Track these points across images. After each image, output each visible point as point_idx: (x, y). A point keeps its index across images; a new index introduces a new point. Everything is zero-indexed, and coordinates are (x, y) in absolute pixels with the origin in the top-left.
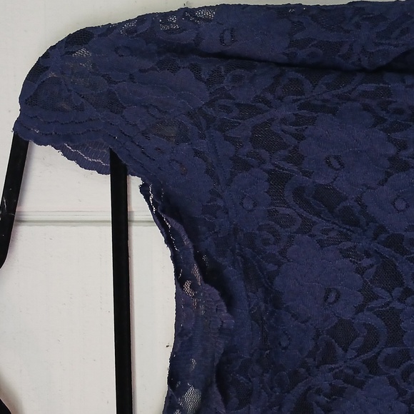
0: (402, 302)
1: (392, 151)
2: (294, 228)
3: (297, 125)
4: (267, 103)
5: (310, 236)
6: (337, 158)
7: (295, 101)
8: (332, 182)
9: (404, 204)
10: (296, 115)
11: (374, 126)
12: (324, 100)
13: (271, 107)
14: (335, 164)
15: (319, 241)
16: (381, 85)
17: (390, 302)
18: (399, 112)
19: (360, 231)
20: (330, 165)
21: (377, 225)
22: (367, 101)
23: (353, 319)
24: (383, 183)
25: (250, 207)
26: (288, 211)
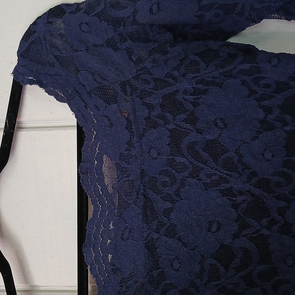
0: (268, 230)
1: (262, 115)
2: (186, 174)
3: (194, 95)
4: (175, 78)
5: (198, 180)
6: (221, 119)
7: (193, 78)
8: (217, 138)
9: (271, 154)
10: (194, 88)
11: (249, 96)
12: (213, 77)
13: (177, 82)
14: (220, 124)
15: (204, 184)
16: (254, 65)
17: (260, 230)
18: (268, 86)
19: (237, 175)
20: (216, 125)
21: (251, 171)
22: (245, 78)
23: (231, 244)
24: (254, 138)
25: (156, 156)
26: (183, 160)
